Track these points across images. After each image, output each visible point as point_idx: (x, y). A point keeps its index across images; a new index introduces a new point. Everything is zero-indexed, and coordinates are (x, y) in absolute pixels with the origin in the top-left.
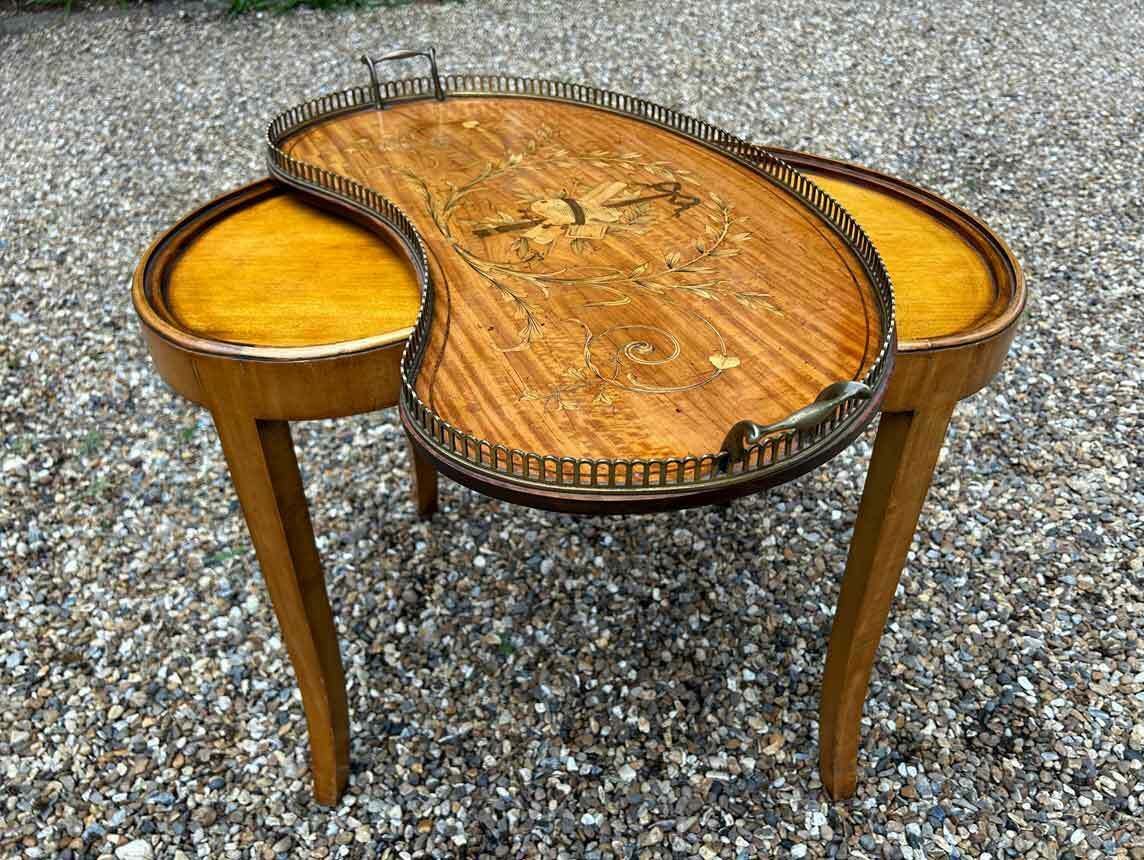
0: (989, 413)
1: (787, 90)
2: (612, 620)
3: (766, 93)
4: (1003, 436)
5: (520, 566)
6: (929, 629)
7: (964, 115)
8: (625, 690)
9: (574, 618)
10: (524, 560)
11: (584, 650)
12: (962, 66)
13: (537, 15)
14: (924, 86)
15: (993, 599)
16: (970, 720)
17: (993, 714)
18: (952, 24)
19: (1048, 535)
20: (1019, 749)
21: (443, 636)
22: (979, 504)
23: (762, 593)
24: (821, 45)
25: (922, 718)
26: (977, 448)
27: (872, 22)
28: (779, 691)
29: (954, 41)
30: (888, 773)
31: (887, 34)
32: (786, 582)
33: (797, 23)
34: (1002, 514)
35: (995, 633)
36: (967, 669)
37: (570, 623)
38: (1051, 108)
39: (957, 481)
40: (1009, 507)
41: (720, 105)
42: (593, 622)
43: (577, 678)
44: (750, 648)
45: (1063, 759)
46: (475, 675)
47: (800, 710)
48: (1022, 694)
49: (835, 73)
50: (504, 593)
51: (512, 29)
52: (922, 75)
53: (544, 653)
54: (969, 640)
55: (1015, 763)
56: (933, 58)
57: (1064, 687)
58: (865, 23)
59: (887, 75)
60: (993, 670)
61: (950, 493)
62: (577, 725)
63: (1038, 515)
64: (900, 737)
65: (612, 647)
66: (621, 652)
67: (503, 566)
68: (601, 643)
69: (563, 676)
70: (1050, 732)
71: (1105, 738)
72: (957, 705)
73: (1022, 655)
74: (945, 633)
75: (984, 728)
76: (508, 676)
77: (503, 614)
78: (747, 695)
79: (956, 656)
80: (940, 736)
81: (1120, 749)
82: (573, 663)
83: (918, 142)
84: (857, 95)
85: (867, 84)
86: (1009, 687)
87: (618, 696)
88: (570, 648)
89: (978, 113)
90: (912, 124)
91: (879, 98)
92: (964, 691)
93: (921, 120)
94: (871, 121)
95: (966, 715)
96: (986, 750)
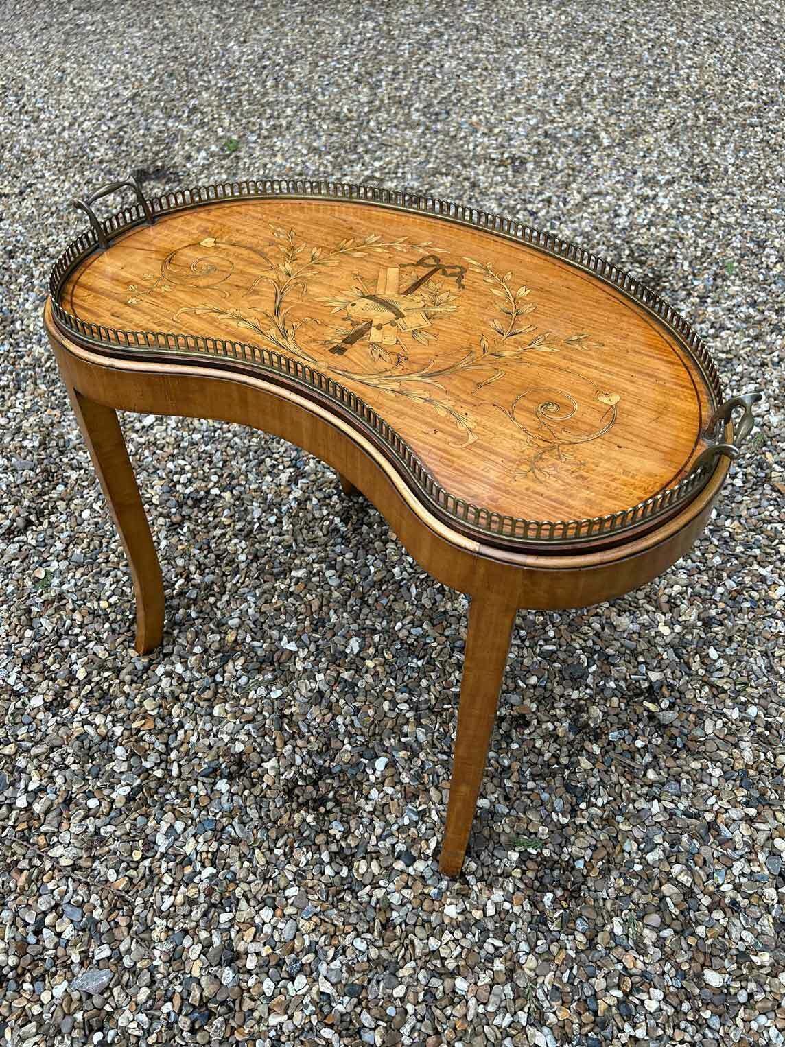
3: (749, 132)
6: (349, 689)
8: (92, 644)
9: (102, 580)
11: (88, 604)
16: (310, 771)
17: (332, 776)
19: (541, 654)
20: (323, 810)
21: (16, 559)
23: (251, 611)
25: (270, 753)
32: (278, 609)
35: (398, 715)
36: (347, 734)
37: (97, 582)
42: (113, 587)
43: (68, 622)
44: (197, 649)
45: (347, 833)
46: (13, 593)
48: (369, 771)
50: (78, 543)
53: (61, 597)
54: (371, 712)
55: (310, 818)
57: (408, 780)
60: (367, 743)
62: (40, 655)
63: (552, 634)
64: (239, 760)
65: (109, 610)
66: (112, 616)
67: (97, 524)
68: (104, 604)
69: (61, 618)
70: (360, 808)
71: (396, 834)
72: (311, 757)
73: (400, 740)
74: (358, 698)
75: (315, 784)
76: (28, 603)
77: (66, 558)
78: (165, 682)
79: (348, 719)
80: (272, 773)
81: (400, 847)
82: (73, 611)
86: (366, 761)
87: (84, 646)
88: (81, 600)
92: (329, 749)
95: (311, 767)
96: (299, 798)
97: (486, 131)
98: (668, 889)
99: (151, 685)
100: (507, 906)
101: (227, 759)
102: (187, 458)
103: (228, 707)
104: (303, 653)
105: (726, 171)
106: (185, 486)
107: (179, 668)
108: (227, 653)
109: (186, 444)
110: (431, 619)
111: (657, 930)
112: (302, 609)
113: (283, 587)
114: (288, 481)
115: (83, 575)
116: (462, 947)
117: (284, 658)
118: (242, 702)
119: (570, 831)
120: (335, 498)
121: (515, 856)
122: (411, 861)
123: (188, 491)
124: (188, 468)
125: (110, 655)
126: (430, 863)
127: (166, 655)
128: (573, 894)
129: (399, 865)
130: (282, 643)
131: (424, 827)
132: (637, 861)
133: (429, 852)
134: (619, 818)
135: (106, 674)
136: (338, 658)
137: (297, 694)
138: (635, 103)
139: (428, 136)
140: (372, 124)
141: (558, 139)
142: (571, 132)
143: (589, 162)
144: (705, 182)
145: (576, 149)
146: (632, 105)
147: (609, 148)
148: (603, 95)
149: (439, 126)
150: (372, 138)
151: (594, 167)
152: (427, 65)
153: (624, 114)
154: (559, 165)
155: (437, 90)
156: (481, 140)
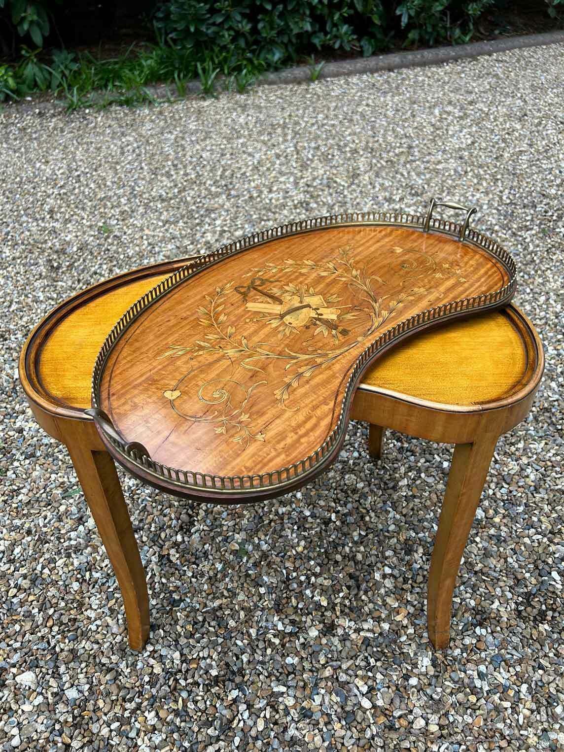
0: (545, 395)
1: (428, 162)
2: (306, 534)
3: (414, 165)
4: (553, 410)
6: (499, 540)
7: (543, 179)
8: (313, 579)
9: (283, 533)
11: (289, 553)
12: (544, 143)
13: (266, 107)
14: (518, 159)
15: (539, 520)
16: (520, 599)
17: (535, 595)
18: (539, 110)
20: (549, 618)
21: (205, 544)
22: (535, 457)
23: (398, 516)
24: (452, 128)
25: (491, 598)
26: (536, 419)
27: (486, 110)
28: (405, 581)
29: (540, 124)
30: (469, 633)
31: (495, 120)
32: (413, 509)
33: (437, 112)
34: (549, 464)
35: (539, 543)
36: (520, 567)
37: (281, 537)
39: (522, 442)
40: (553, 459)
41: (384, 174)
42: (294, 535)
43: (284, 571)
44: (389, 553)
46: (224, 569)
47: (418, 593)
48: (553, 583)
49: (460, 149)
50: (241, 516)
51: (250, 118)
52: (517, 150)
53: (265, 556)
54: (523, 548)
55: (546, 627)
56: (525, 136)
58: (481, 110)
59: (494, 150)
60: (537, 567)
61: (518, 449)
62: (284, 601)
64: (477, 610)
65: (306, 552)
66: (311, 555)
68: (299, 549)
69: (276, 570)
72: (514, 589)
73: (555, 557)
74: (509, 543)
75: (529, 604)
76: (243, 570)
77: (241, 529)
78: (387, 582)
79: (514, 558)
80: (502, 609)
82: (282, 562)
83: (511, 200)
84: (474, 165)
85: (481, 157)
86: (546, 578)
87: (309, 583)
88: (280, 553)
89: (553, 178)
90: (509, 187)
91: (488, 167)
92: (518, 580)
93: (515, 184)
94: (482, 184)
95: (518, 596)
96: (529, 618)
97: (268, 190)
99: (380, 588)
101: (469, 613)
105: (424, 188)
107: (387, 570)
108: (408, 548)
110: (505, 480)
112: (428, 503)
113: (404, 494)
115: (265, 535)
125: (333, 581)
127: (370, 566)
130: (435, 529)
138: (338, 159)
139: (232, 200)
140: (189, 199)
141: (315, 187)
142: (319, 182)
143: (345, 197)
144: (418, 195)
145: (331, 191)
146: (337, 161)
147: (349, 187)
148: (316, 158)
149: (233, 192)
150: (198, 207)
151: (351, 199)
152: (191, 157)
153: (338, 167)
154: (330, 202)
155: (211, 171)
156: (270, 196)
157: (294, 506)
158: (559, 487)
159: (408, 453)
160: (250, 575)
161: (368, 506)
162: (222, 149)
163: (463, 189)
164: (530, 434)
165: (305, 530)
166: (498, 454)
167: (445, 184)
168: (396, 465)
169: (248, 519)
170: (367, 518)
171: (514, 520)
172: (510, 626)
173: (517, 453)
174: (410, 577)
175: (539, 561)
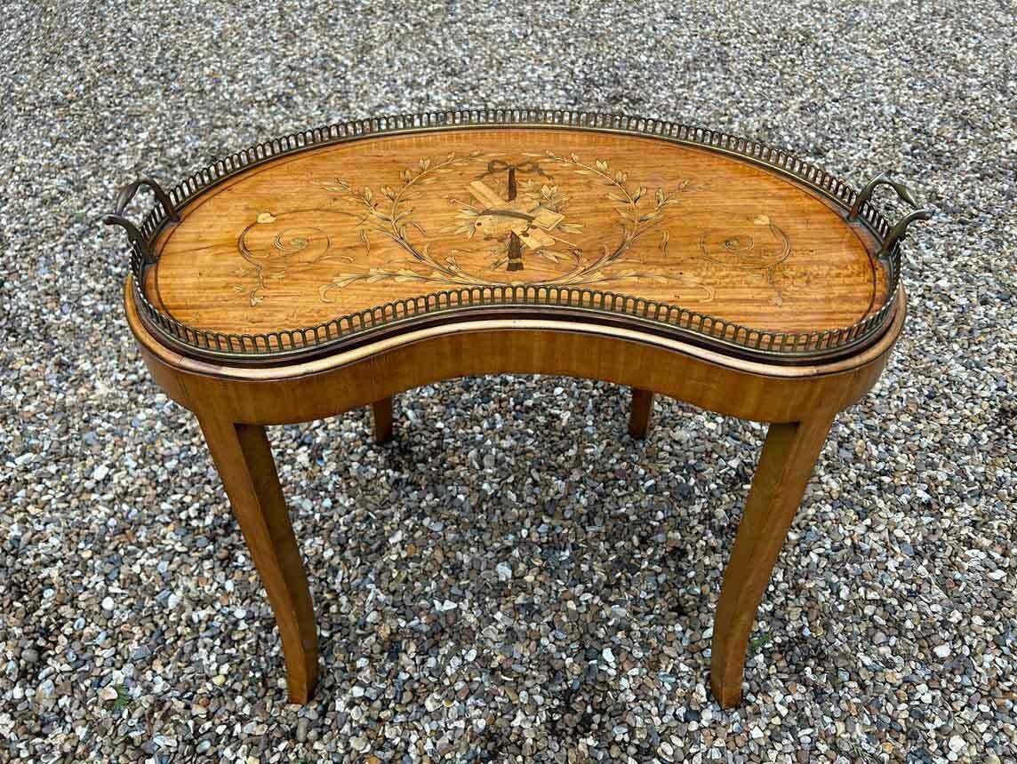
1: (474, 23)
2: (233, 651)
3: (454, 28)
5: (148, 603)
6: (530, 610)
7: (630, 41)
8: (238, 728)
9: (195, 657)
10: (153, 596)
11: (200, 691)
14: (598, 13)
15: (591, 569)
16: (556, 702)
17: (577, 693)
19: (648, 491)
20: (595, 726)
21: (60, 697)
22: (591, 467)
23: (382, 597)
25: (513, 707)
26: (597, 409)
28: (384, 705)
32: (406, 581)
34: (611, 475)
35: (588, 607)
36: (560, 649)
37: (190, 663)
38: (708, 29)
39: (575, 446)
40: (617, 467)
41: (408, 45)
42: (213, 657)
43: (191, 723)
44: (362, 663)
45: (632, 731)
46: (89, 735)
48: (605, 668)
50: (127, 637)
53: (159, 703)
54: (564, 619)
55: (591, 741)
57: (641, 654)
60: (582, 646)
61: (568, 459)
63: (642, 472)
64: (488, 735)
65: (229, 682)
66: (238, 686)
67: (131, 606)
68: (218, 680)
69: (177, 723)
70: (624, 704)
71: (670, 702)
72: (547, 689)
73: (608, 627)
74: (544, 614)
75: (568, 709)
76: (121, 732)
77: (125, 661)
78: (354, 713)
79: (551, 637)
80: (527, 726)
81: (681, 711)
82: (188, 707)
83: (586, 74)
84: (538, 25)
85: (549, 11)
86: (595, 662)
87: (230, 736)
88: (187, 691)
89: (644, 39)
90: (583, 54)
91: (558, 27)
92: (555, 672)
93: (592, 50)
94: (547, 53)
95: (554, 698)
96: (566, 732)
97: (229, 78)
98: (869, 610)
99: (343, 725)
100: (789, 699)
101: (477, 742)
102: (178, 490)
103: (436, 696)
104: (464, 606)
105: (464, 62)
106: (199, 518)
107: (358, 692)
108: (393, 648)
109: (165, 477)
110: (545, 511)
111: (886, 643)
112: (429, 566)
113: (394, 557)
114: (310, 461)
115: (165, 665)
116: (789, 754)
117: (451, 620)
118: (447, 682)
119: (779, 613)
120: (371, 453)
121: (760, 658)
122: (697, 716)
123: (209, 520)
124: (188, 499)
125: (269, 725)
126: (711, 707)
127: (331, 688)
128: (821, 658)
129: (694, 726)
130: (437, 608)
131: (685, 682)
132: (836, 603)
133: (704, 699)
134: (801, 581)
135: (282, 746)
136: (500, 590)
137: (489, 643)
138: (343, 25)
139: (172, 97)
140: (100, 99)
141: (303, 70)
142: (310, 62)
143: (347, 82)
144: (456, 75)
145: (327, 74)
146: (342, 27)
147: (354, 66)
148: (310, 24)
149: (175, 85)
150: (113, 113)
151: (356, 86)
152: (113, 31)
153: (342, 36)
154: (323, 91)
155: (143, 52)
156: (232, 88)
157: (218, 606)
158: (623, 510)
159: (409, 488)
160: (131, 741)
161: (337, 587)
162: (164, 17)
163: (520, 61)
164: (587, 433)
165: (232, 644)
166: (538, 471)
167: (495, 54)
168: (388, 512)
169: (138, 641)
170: (333, 609)
171: (554, 574)
172: (538, 750)
173: (566, 465)
174: (391, 697)
175: (588, 636)
